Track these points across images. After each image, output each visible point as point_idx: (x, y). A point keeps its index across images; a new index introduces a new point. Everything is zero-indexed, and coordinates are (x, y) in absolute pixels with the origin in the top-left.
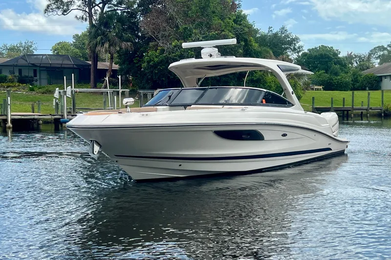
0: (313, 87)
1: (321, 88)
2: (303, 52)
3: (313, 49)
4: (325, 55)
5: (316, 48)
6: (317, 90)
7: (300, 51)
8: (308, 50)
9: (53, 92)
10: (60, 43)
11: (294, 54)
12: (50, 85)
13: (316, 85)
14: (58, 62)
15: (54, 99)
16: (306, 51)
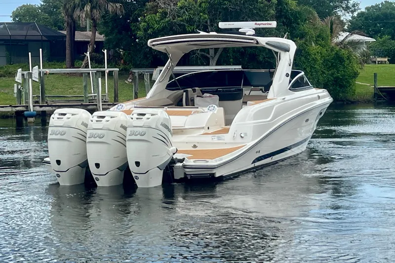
0: (374, 60)
1: (386, 60)
2: (359, 11)
3: (372, 6)
4: (391, 14)
5: (377, 6)
6: (381, 63)
7: (355, 10)
8: (366, 8)
9: (14, 75)
10: (24, 6)
11: (347, 14)
12: (11, 64)
13: (379, 56)
14: (20, 33)
15: (16, 85)
16: (363, 10)
